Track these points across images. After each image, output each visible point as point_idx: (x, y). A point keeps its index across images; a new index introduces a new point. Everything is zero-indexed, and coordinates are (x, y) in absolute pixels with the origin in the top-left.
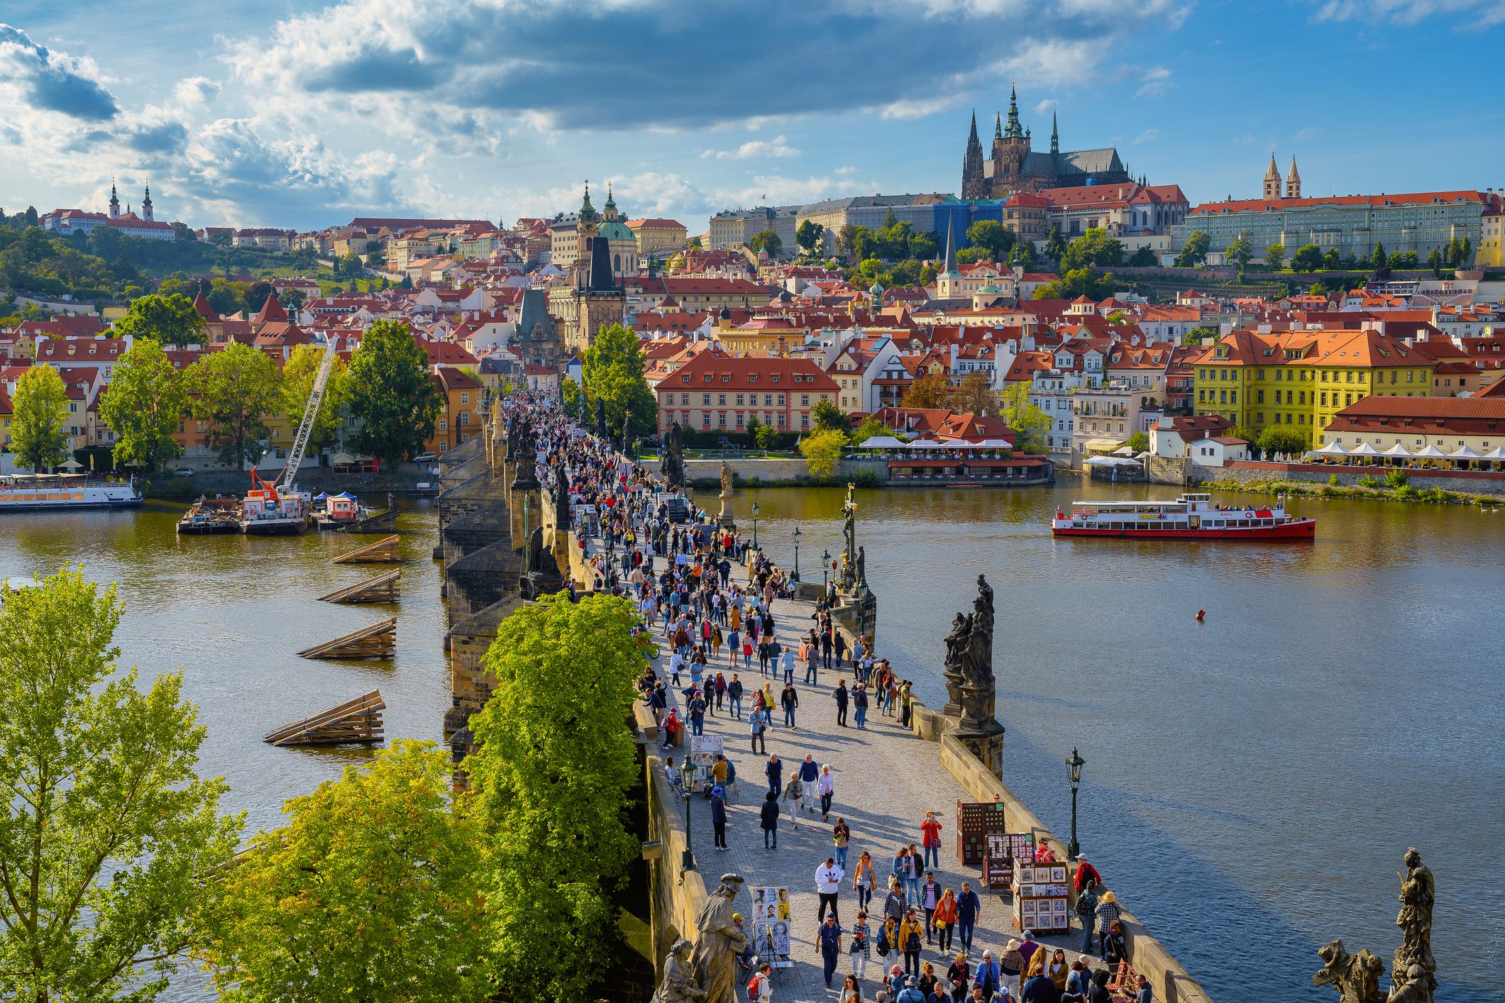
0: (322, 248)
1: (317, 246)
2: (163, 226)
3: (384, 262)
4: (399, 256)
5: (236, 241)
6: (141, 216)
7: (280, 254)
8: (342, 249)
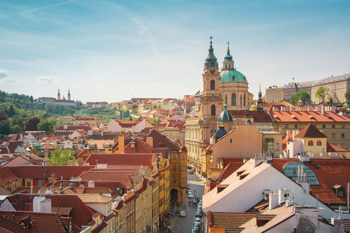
0: (119, 108)
1: (118, 107)
2: (73, 102)
3: (137, 112)
4: (142, 110)
5: (93, 106)
6: (67, 99)
7: (106, 110)
8: (125, 108)
